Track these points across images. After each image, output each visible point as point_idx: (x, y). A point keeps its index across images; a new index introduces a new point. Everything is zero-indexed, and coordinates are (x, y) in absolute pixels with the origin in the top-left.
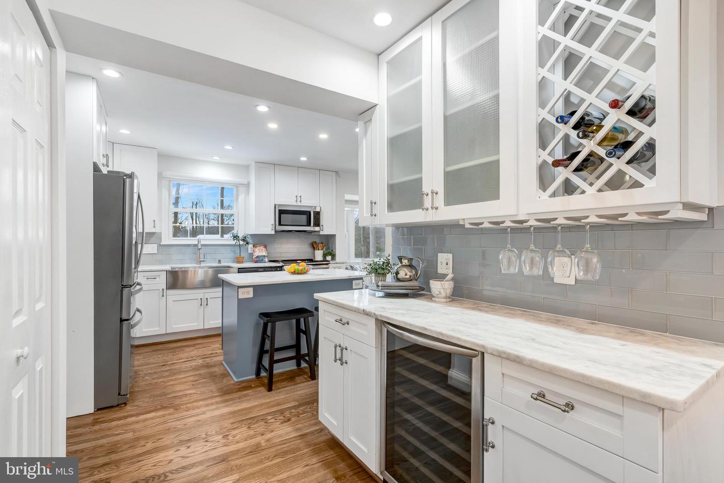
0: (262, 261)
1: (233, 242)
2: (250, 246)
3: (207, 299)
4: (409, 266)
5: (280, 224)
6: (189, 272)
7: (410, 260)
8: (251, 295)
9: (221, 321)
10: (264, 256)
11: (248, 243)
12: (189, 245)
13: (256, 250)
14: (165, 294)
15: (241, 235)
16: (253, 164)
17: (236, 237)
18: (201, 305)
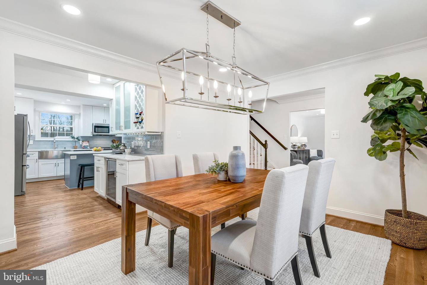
0: (86, 148)
1: (72, 140)
2: (81, 142)
3: (58, 163)
4: (124, 146)
5: (95, 132)
6: (49, 152)
7: (124, 144)
8: (76, 158)
9: (64, 173)
10: (88, 146)
11: (79, 140)
12: (50, 141)
13: (84, 143)
14: (38, 161)
15: (76, 137)
16: (82, 106)
17: (73, 137)
18: (55, 166)
